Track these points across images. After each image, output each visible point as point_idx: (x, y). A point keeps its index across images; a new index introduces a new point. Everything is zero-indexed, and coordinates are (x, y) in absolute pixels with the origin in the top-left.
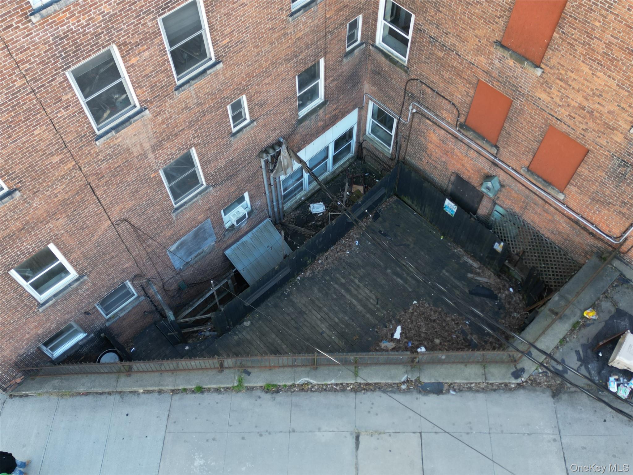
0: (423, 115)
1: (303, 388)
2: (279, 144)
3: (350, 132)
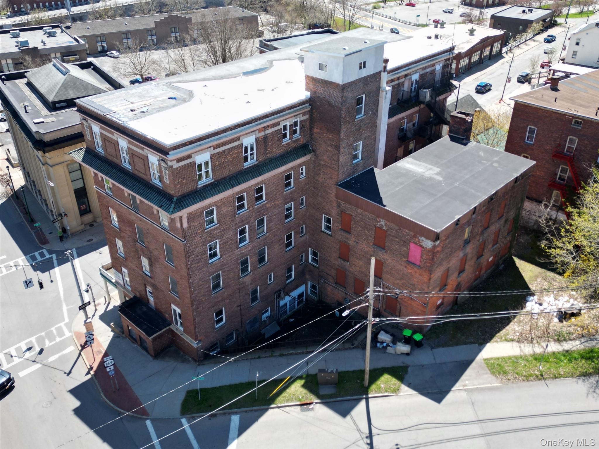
0: (325, 282)
1: (291, 354)
2: (281, 290)
3: (303, 293)
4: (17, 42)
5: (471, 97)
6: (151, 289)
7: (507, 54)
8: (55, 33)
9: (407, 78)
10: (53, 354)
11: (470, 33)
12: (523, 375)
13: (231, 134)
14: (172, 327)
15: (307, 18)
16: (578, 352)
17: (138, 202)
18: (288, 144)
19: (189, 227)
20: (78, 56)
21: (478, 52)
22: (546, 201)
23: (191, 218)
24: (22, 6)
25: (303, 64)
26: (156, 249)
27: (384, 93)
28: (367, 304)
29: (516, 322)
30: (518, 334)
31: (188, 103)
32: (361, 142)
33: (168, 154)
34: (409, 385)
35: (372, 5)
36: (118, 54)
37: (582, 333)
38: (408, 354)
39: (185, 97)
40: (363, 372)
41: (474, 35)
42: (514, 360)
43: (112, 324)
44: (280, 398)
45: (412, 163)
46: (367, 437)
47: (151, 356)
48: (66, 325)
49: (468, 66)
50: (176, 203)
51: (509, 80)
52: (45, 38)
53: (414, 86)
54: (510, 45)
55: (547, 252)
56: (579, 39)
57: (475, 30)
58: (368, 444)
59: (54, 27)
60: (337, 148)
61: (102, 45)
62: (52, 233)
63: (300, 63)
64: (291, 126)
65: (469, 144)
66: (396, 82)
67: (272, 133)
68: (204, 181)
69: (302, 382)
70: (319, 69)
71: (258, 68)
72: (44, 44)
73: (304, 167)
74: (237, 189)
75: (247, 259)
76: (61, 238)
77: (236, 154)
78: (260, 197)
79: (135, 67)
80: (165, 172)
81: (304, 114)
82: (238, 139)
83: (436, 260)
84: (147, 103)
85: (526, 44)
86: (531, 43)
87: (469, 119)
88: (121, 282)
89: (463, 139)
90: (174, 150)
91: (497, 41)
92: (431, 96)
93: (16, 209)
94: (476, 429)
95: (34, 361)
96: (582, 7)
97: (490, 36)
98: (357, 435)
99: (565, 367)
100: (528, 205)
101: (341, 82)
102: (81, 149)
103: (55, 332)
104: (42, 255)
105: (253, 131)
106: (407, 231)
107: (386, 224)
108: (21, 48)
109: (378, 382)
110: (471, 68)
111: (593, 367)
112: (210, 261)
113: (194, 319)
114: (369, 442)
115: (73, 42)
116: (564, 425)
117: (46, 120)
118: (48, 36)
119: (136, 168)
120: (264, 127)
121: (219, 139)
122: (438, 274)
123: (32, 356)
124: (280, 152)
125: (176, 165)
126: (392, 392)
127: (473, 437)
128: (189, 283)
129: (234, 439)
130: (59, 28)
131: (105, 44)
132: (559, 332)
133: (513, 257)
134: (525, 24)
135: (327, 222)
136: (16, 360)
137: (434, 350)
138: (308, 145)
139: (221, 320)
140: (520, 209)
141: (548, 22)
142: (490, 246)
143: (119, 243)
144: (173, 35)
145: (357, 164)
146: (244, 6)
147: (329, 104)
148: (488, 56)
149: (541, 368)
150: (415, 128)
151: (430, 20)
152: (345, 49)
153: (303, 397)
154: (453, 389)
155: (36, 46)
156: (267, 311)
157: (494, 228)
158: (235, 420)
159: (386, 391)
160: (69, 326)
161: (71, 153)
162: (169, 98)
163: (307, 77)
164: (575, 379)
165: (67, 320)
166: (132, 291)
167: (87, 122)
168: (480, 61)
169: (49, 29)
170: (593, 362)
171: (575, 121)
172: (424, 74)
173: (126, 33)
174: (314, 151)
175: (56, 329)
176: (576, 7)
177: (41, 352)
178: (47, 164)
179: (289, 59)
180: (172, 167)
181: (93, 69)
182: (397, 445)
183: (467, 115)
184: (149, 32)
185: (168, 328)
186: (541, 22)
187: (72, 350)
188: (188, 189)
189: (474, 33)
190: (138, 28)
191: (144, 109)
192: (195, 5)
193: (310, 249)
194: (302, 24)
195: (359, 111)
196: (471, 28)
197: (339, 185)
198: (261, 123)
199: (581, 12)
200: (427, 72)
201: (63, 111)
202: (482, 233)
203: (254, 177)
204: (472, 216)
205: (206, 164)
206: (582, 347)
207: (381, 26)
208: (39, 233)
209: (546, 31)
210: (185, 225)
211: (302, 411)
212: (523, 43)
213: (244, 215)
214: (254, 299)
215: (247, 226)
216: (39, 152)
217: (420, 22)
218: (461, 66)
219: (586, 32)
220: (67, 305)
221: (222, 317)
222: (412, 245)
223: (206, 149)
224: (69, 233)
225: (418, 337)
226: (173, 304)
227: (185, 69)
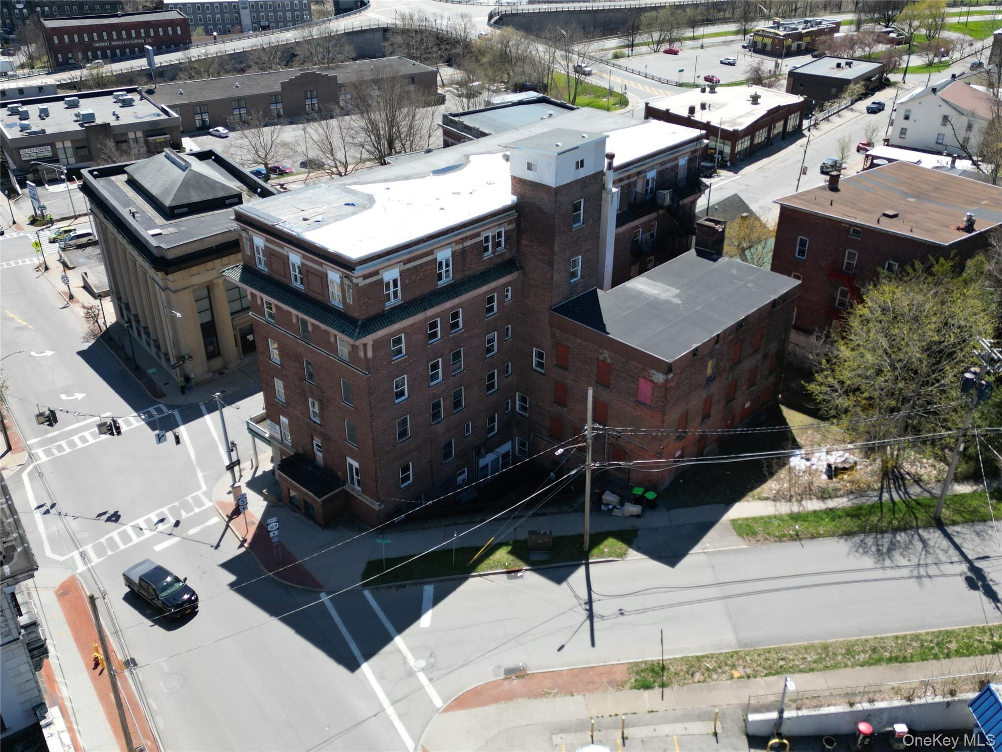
0: (537, 436)
2: (481, 447)
3: (509, 452)
4: (77, 115)
5: (739, 197)
6: (319, 441)
7: (809, 130)
8: (132, 100)
9: (640, 176)
10: (193, 526)
11: (753, 101)
12: (775, 536)
13: (424, 247)
14: (345, 487)
15: (511, 73)
16: (844, 509)
17: (310, 328)
18: (490, 259)
19: (374, 357)
20: (168, 136)
21: (764, 130)
22: (819, 332)
23: (377, 345)
24: (70, 55)
25: (509, 163)
26: (330, 387)
27: (610, 196)
28: (584, 444)
29: (775, 480)
30: (774, 492)
31: (370, 210)
32: (580, 257)
33: (354, 269)
34: (638, 549)
35: (612, 52)
36: (227, 131)
37: (851, 489)
38: (638, 516)
39: (365, 203)
40: (582, 536)
41: (758, 104)
42: (767, 521)
43: (264, 491)
44: (483, 565)
45: (645, 284)
46: (586, 603)
47: (320, 525)
48: (204, 493)
49: (750, 150)
50: (361, 328)
51: (804, 171)
52: (117, 108)
53: (650, 186)
54: (814, 117)
55: (807, 390)
56: (909, 111)
57: (759, 97)
58: (586, 610)
59: (129, 91)
60: (551, 263)
61: (202, 119)
62: (167, 384)
63: (505, 161)
64: (493, 237)
65: (720, 260)
66: (626, 182)
67: (472, 246)
68: (392, 302)
69: (509, 548)
70: (528, 169)
71: (451, 165)
72: (118, 118)
73: (510, 288)
74: (430, 312)
75: (440, 401)
76: (183, 390)
77: (429, 270)
78: (456, 325)
79: (257, 152)
80: (349, 291)
81: (510, 223)
82: (431, 252)
83: (669, 397)
84: (320, 210)
85: (840, 116)
86: (847, 114)
87: (719, 228)
88: (278, 436)
89: (713, 254)
90: (360, 265)
91: (794, 112)
92: (671, 199)
93: (111, 354)
94: (714, 592)
95: (170, 534)
96: (931, 56)
97: (782, 105)
98: (575, 601)
99: (827, 525)
100: (795, 337)
101: (554, 186)
102: (237, 266)
103: (191, 501)
104: (159, 410)
105: (449, 244)
106: (635, 363)
107: (610, 356)
108: (86, 125)
109: (601, 547)
110: (754, 152)
111: (859, 526)
112: (397, 401)
113: (376, 474)
114: (588, 607)
115: (158, 115)
116: (816, 585)
117: (164, 232)
118: (121, 105)
119: (311, 288)
120: (462, 239)
121: (410, 252)
122: (674, 415)
123: (166, 529)
124: (480, 268)
125: (362, 283)
126: (618, 557)
127: (710, 600)
128: (372, 428)
129: (427, 610)
130: (136, 93)
131: (206, 117)
132: (824, 489)
133: (781, 406)
134: (840, 85)
135: (539, 358)
136: (148, 534)
137: (670, 512)
138: (515, 260)
139: (407, 478)
140: (784, 342)
141: (875, 81)
142: (745, 387)
143: (279, 385)
144: (308, 102)
145: (576, 284)
146: (415, 55)
147: (540, 210)
148: (781, 135)
149: (797, 527)
150: (652, 240)
151: (699, 77)
152: (558, 146)
153: (509, 564)
154: (690, 552)
155: (107, 122)
156: (464, 472)
157: (748, 364)
158: (429, 590)
159: (610, 556)
160: (209, 494)
161: (224, 271)
162: (346, 204)
163: (514, 178)
164: (835, 539)
165: (204, 488)
166: (292, 446)
167: (248, 233)
168: (768, 142)
169: (122, 95)
170: (860, 519)
171: (854, 230)
172: (663, 170)
173: (238, 100)
174: (522, 268)
175: (192, 498)
176: (922, 57)
177: (177, 524)
178: (168, 289)
179: (490, 153)
180: (357, 284)
181: (214, 160)
182: (621, 610)
183: (717, 222)
184: (273, 98)
185: (341, 488)
186: (862, 83)
187: (216, 521)
188: (373, 311)
189: (759, 101)
190: (255, 92)
191: (319, 218)
192: (340, 55)
193: (517, 393)
194: (504, 82)
195: (576, 219)
196: (753, 93)
197: (552, 310)
198: (458, 234)
199: (930, 65)
200: (667, 169)
201: (184, 219)
202: (731, 369)
203: (450, 298)
204: (714, 345)
205: (395, 281)
206: (850, 504)
207: (624, 87)
208: (151, 384)
209: (872, 95)
210: (370, 354)
211: (509, 578)
212: (834, 114)
213: (436, 345)
214: (448, 455)
215: (440, 359)
216: (159, 273)
217: (684, 81)
218: (739, 150)
219: (917, 101)
220: (202, 471)
221: (409, 474)
222: (642, 381)
223: (395, 264)
224: (193, 382)
225: (651, 495)
226: (350, 457)
227: (333, 155)
